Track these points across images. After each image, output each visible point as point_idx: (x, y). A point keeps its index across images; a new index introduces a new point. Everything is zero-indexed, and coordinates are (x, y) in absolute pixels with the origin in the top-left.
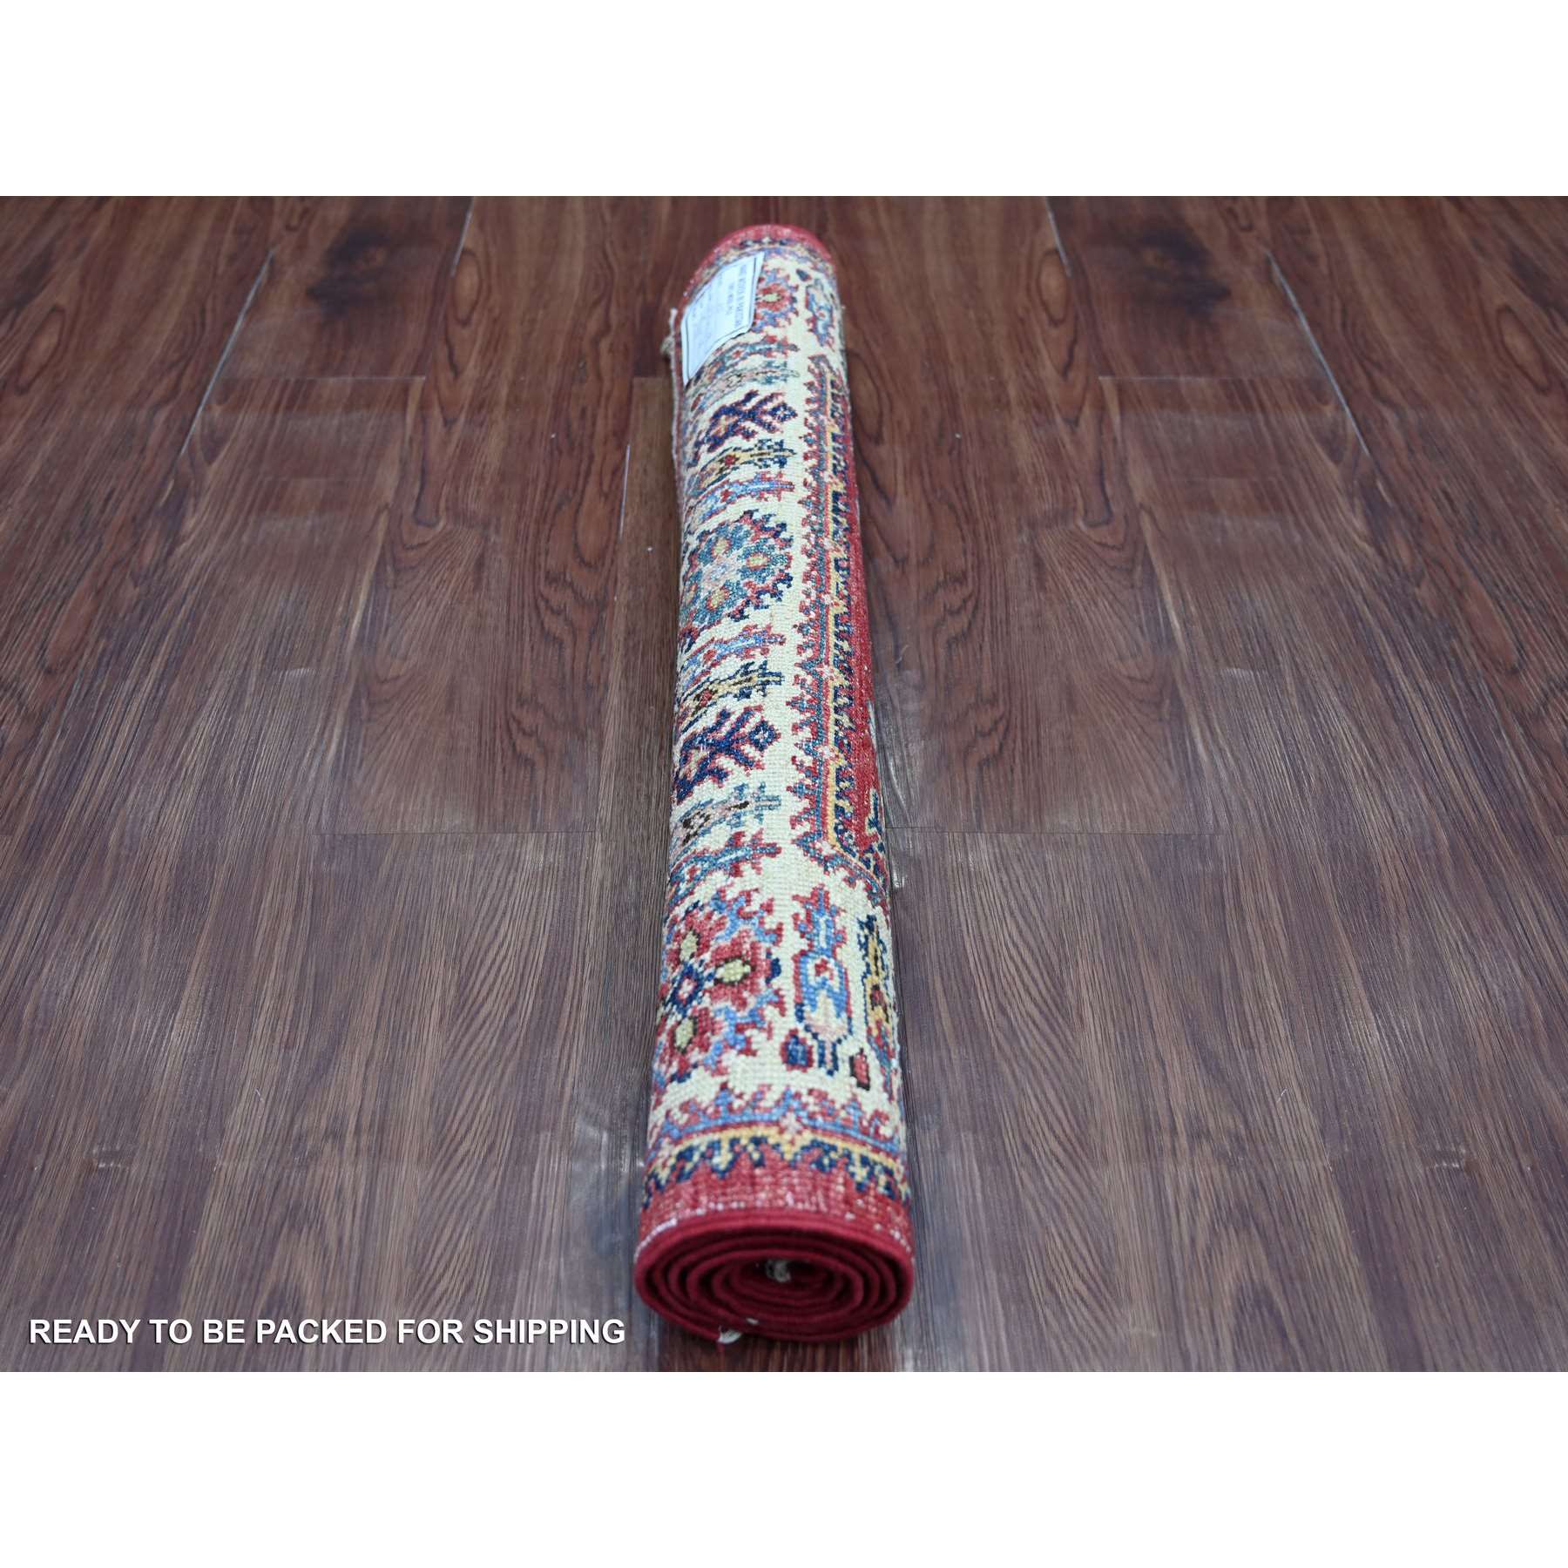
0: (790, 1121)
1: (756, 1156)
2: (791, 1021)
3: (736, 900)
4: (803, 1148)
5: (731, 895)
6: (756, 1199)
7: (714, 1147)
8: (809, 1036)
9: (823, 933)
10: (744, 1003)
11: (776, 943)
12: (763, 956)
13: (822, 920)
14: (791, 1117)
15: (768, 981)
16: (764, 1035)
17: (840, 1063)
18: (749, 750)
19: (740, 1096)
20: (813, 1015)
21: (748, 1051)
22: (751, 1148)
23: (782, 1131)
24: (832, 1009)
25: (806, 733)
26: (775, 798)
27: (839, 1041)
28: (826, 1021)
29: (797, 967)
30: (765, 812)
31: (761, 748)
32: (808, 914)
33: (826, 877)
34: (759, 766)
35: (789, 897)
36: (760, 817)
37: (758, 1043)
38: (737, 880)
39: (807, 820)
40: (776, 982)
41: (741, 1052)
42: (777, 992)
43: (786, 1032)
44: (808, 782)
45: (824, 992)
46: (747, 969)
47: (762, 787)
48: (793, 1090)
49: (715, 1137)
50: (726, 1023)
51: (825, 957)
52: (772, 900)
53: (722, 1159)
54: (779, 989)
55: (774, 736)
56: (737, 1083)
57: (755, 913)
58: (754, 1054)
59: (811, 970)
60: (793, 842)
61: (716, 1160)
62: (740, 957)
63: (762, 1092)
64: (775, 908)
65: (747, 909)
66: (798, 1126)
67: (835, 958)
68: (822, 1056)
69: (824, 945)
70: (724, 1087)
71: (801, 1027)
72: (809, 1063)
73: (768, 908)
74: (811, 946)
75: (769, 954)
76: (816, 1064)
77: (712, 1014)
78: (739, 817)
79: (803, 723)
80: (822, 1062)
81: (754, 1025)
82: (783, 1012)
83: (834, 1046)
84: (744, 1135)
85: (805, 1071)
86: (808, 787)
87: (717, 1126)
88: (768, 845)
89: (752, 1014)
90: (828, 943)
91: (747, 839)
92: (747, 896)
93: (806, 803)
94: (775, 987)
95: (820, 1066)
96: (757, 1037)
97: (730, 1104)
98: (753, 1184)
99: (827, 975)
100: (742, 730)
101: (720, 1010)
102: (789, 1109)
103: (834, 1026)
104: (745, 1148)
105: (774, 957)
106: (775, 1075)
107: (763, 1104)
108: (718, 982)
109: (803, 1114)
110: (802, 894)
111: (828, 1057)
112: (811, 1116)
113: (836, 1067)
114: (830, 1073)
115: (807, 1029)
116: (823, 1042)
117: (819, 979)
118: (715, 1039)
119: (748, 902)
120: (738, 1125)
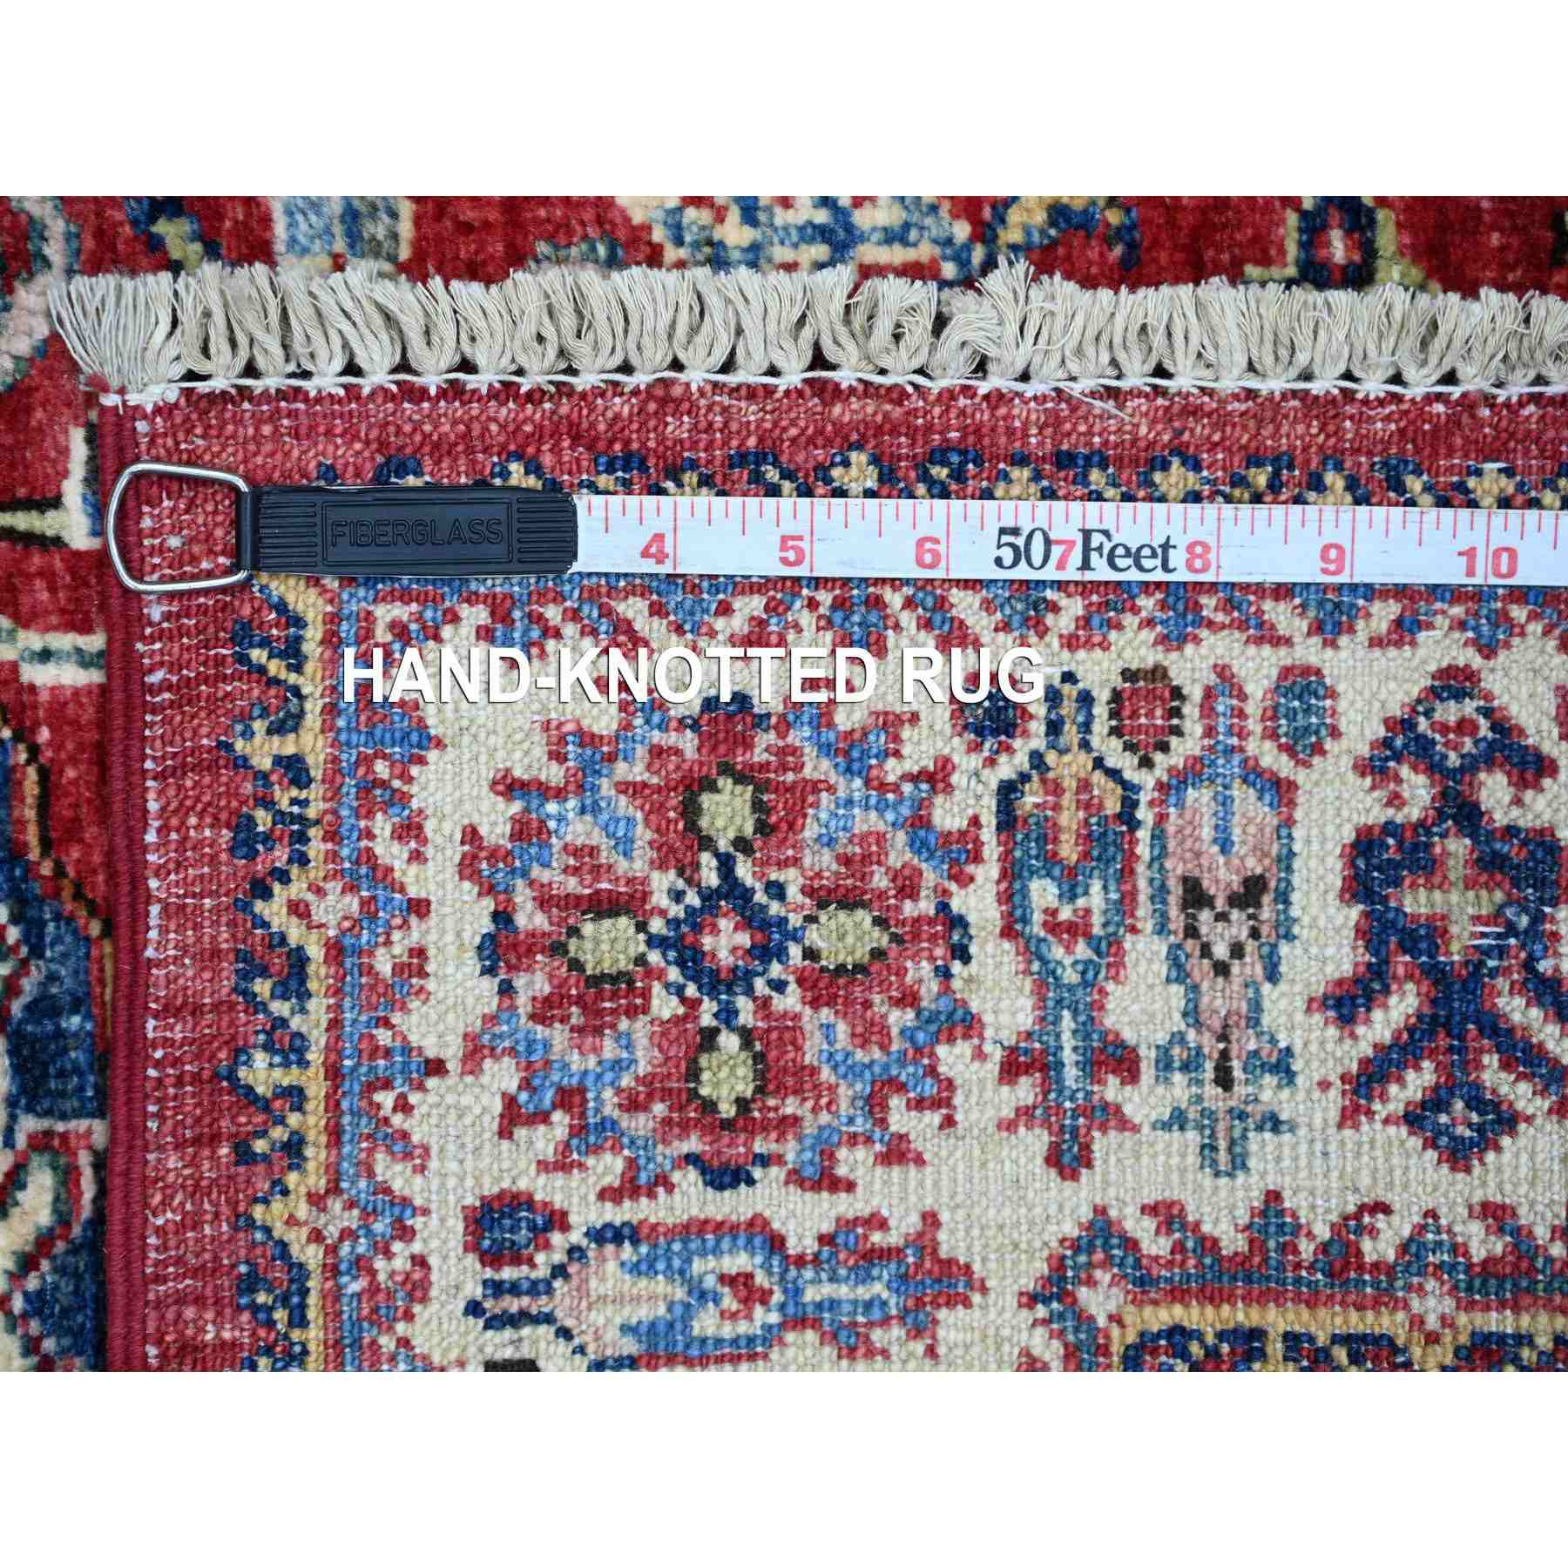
0: (339, 1218)
1: (260, 1146)
2: (587, 1213)
3: (932, 1071)
4: (283, 1245)
5: (953, 1058)
6: (161, 1148)
7: (292, 1050)
8: (558, 1257)
9: (843, 1291)
10: (633, 1104)
11: (796, 1178)
12: (759, 1146)
13: (878, 1288)
14: (352, 1219)
15: (690, 1159)
16: (550, 1154)
17: (508, 1333)
18: (1418, 1081)
19: (403, 1106)
20: (611, 1266)
21: (512, 1117)
22: (278, 1133)
23: (316, 1200)
24: (642, 1314)
25: (1481, 1243)
26: (1239, 1162)
27: (565, 1333)
28: (602, 1299)
29: (734, 1229)
30: (1192, 1136)
31: (1413, 1119)
32: (886, 1254)
33: (1011, 1301)
34: (1350, 1116)
35: (929, 1202)
36: (1178, 1120)
37: (530, 1143)
38: (992, 1067)
39: (1179, 1247)
40: (688, 1180)
41: (510, 1102)
42: (663, 1181)
43: (558, 1202)
44: (1306, 1249)
45: (680, 1294)
46: (727, 1110)
47: (1274, 1123)
48: (418, 1222)
49: (314, 1056)
50: (592, 1062)
51: (777, 1297)
52: (920, 1161)
53: (261, 1072)
54: (670, 1188)
55: (1458, 1155)
56: (432, 1098)
57: (883, 1123)
58: (505, 1133)
59: (737, 1262)
60: (1101, 1211)
61: (260, 1059)
62: (760, 1090)
63: (408, 1156)
64: (896, 1171)
65: (896, 1102)
66: (332, 1233)
67: (783, 1326)
68: (514, 1289)
69: (810, 1295)
70: (436, 1067)
71: (576, 1237)
72: (492, 1258)
73: (898, 1153)
74: (800, 1261)
75: (765, 1161)
76: (489, 1273)
77: (624, 1024)
78: (1185, 1067)
79: (1521, 1235)
80: (497, 1288)
81: (579, 1130)
82: (609, 1195)
83: (548, 1319)
84: (312, 1121)
85: (467, 1248)
86: (1289, 1248)
87: (340, 1055)
88: (1086, 1148)
89: (606, 1124)
90: (819, 1306)
91: (1112, 1089)
92: (941, 1099)
93: (1233, 1242)
94: (676, 1177)
95: (485, 1283)
96: (545, 1139)
97: (387, 1085)
98: (197, 1141)
99: (729, 1302)
100: (1491, 1060)
101: (629, 1047)
102: (368, 1214)
103: (598, 1319)
104: (282, 1121)
105: (757, 1173)
106: (452, 1182)
107: (381, 1160)
108: (708, 1039)
109: (362, 1246)
110: (942, 1236)
111: (513, 1305)
112: (361, 1265)
113: (497, 1322)
114: (474, 1308)
115: (575, 1252)
116: (550, 1291)
117: (710, 1282)
118: (558, 1036)
119: (919, 1105)
120: (332, 1104)
